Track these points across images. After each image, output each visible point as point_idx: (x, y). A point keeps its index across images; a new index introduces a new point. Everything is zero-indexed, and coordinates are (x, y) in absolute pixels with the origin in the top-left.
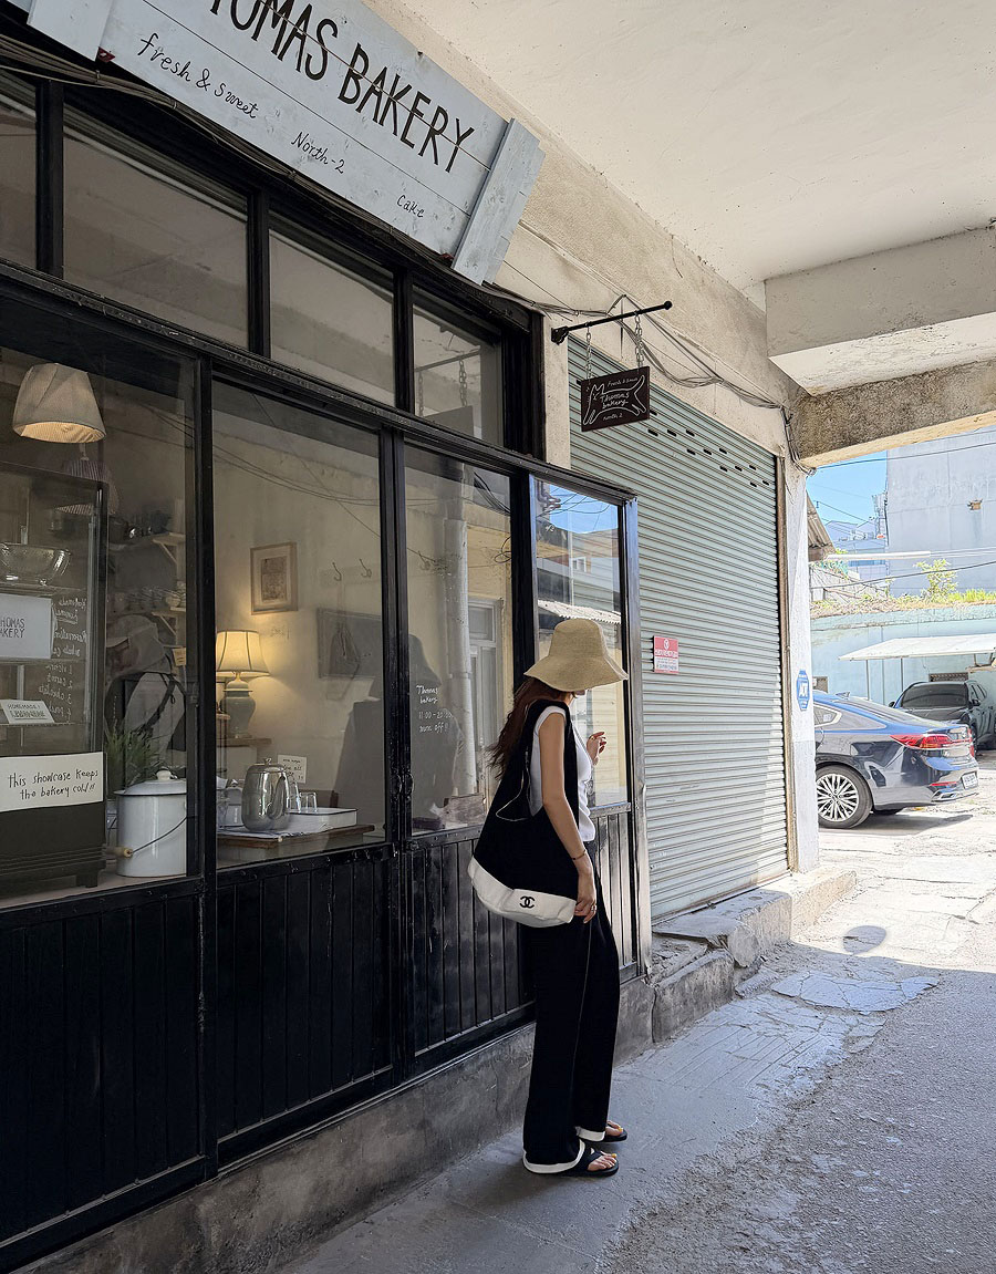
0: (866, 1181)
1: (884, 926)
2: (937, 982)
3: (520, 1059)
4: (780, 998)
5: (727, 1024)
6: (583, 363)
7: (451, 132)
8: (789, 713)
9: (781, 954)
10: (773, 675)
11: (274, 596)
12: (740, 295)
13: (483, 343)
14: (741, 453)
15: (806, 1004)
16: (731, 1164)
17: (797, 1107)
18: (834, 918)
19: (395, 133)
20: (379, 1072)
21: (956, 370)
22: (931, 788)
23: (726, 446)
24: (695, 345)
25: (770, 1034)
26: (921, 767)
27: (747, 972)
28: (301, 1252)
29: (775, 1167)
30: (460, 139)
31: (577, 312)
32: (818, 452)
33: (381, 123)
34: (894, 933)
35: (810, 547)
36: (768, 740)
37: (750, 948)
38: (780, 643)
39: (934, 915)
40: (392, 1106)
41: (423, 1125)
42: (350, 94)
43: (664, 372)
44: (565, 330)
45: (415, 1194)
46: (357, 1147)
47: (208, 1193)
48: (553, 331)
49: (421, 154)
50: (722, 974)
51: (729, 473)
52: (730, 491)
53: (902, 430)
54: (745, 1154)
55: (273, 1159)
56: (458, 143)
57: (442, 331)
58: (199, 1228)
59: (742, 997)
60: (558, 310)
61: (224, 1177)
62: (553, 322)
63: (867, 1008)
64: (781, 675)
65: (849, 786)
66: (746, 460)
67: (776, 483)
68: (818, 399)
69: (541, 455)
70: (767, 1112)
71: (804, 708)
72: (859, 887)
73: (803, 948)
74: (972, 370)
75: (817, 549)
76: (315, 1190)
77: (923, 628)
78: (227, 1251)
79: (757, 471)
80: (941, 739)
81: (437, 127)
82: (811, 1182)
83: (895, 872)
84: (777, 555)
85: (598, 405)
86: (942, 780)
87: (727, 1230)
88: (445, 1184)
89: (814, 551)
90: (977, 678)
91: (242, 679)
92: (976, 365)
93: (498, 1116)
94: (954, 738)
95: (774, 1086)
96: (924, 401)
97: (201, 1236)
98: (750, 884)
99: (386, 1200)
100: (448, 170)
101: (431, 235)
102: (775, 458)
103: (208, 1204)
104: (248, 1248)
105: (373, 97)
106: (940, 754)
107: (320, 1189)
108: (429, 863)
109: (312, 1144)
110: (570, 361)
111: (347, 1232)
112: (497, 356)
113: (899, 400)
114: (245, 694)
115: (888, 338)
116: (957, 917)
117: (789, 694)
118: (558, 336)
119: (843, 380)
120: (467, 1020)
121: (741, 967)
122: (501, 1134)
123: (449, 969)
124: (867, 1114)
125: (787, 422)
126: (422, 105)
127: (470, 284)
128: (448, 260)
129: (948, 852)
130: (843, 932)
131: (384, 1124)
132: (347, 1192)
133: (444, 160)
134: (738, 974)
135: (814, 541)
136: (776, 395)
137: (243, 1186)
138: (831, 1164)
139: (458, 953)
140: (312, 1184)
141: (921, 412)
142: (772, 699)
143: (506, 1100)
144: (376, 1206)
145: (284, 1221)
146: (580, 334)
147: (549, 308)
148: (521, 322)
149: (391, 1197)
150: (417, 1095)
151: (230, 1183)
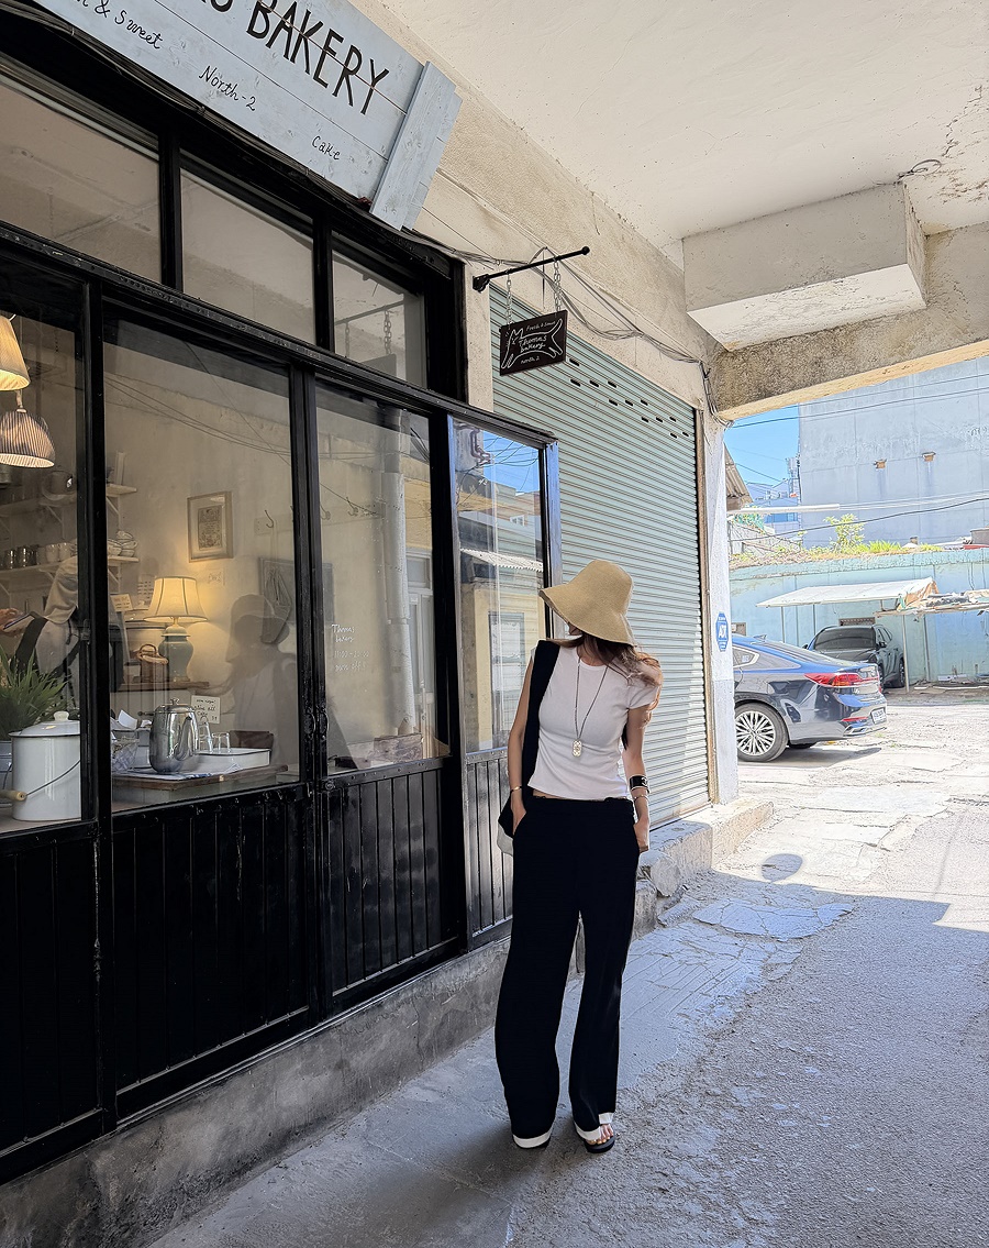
0: (786, 1114)
1: (800, 853)
2: (851, 909)
3: (442, 995)
4: (702, 926)
5: (650, 953)
6: (503, 311)
7: (365, 72)
8: (709, 654)
9: (703, 882)
10: (695, 617)
11: (211, 544)
12: (658, 253)
13: (406, 291)
14: (662, 406)
15: (726, 931)
16: (651, 1097)
17: (717, 1037)
18: (753, 847)
19: (307, 71)
20: (295, 1013)
21: (865, 324)
22: (843, 723)
23: (647, 398)
24: (616, 299)
25: (691, 962)
26: (833, 705)
27: (669, 901)
28: (210, 1202)
29: (694, 1100)
30: (375, 81)
31: (498, 261)
32: (735, 405)
33: (293, 60)
34: (809, 859)
35: (729, 497)
36: (689, 679)
37: (672, 878)
38: (700, 587)
39: (847, 843)
40: (307, 1047)
41: (340, 1065)
42: (259, 27)
43: (585, 323)
44: (487, 278)
45: (332, 1135)
46: (270, 1091)
47: (107, 1147)
48: (475, 280)
49: (335, 94)
50: (645, 904)
51: (650, 424)
52: (651, 441)
53: (814, 383)
54: (666, 1087)
55: (177, 1108)
56: (373, 85)
57: (365, 279)
58: (95, 1185)
59: (664, 926)
60: (480, 259)
61: (123, 1131)
62: (473, 270)
63: (785, 935)
64: (701, 617)
65: (766, 722)
66: (666, 412)
67: (695, 434)
68: (735, 355)
69: (464, 398)
70: (688, 1042)
71: (723, 649)
72: (776, 817)
73: (724, 876)
74: (882, 324)
75: (734, 500)
76: (224, 1138)
77: (833, 577)
78: (127, 1206)
79: (677, 422)
80: (851, 677)
81: (351, 67)
82: (732, 1116)
83: (811, 802)
84: (697, 503)
85: (516, 349)
86: (853, 716)
87: (646, 1170)
88: (363, 1123)
89: (732, 501)
90: (883, 622)
91: (180, 624)
92: (884, 319)
93: (420, 1052)
94: (863, 676)
95: (695, 1016)
96: (835, 354)
97: (99, 1193)
98: (673, 816)
99: (301, 1144)
100: (364, 112)
101: (348, 179)
102: (694, 411)
103: (106, 1160)
104: (151, 1202)
105: (283, 33)
106: (851, 692)
107: (231, 1135)
108: (347, 803)
109: (221, 1091)
110: (492, 310)
111: (260, 1177)
112: (420, 307)
113: (811, 355)
114: (183, 638)
115: (802, 292)
116: (870, 845)
117: (709, 635)
118: (480, 283)
119: (758, 335)
120: (387, 958)
121: (663, 897)
122: (423, 1070)
123: (368, 908)
124: (786, 1044)
125: (705, 376)
126: (334, 43)
127: (389, 228)
128: (365, 205)
129: (859, 783)
130: (761, 858)
131: (299, 1067)
132: (259, 1138)
133: (359, 101)
134: (661, 903)
135: (732, 492)
136: (695, 350)
137: (145, 1137)
138: (751, 1096)
139: (377, 892)
140: (221, 1131)
141: (832, 365)
142: (693, 640)
143: (428, 1035)
144: (291, 1149)
145: (190, 1173)
146: (499, 282)
147: (469, 256)
148: (443, 270)
149: (307, 1139)
150: (334, 1035)
151: (130, 1136)
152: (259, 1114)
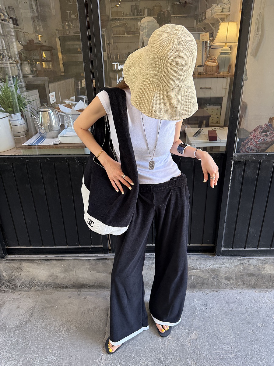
20: (95, 246)
28: (48, 290)
40: (92, 262)
46: (72, 270)
55: (28, 261)
61: (5, 260)
76: (51, 276)
78: (10, 280)
99: (91, 290)
104: (21, 282)
107: (53, 276)
109: (47, 263)
111: (68, 292)
114: (228, 54)
131: (88, 267)
132: (68, 281)
137: (15, 265)
140: (48, 274)
144: (86, 290)
149: (95, 290)
151: (8, 263)
152: (67, 275)
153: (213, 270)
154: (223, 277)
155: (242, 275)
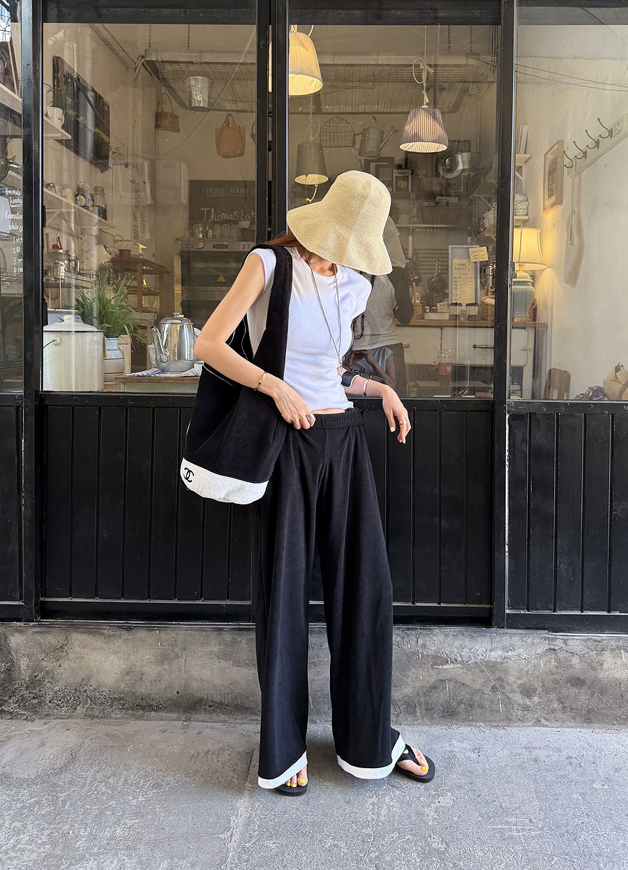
28: (112, 716)
40: (226, 636)
46: (178, 657)
47: (20, 631)
55: (85, 631)
58: (10, 653)
76: (128, 673)
78: (34, 682)
91: (526, 272)
97: (12, 660)
99: (215, 717)
107: (133, 674)
109: (125, 635)
131: (216, 649)
132: (165, 689)
137: (53, 639)
144: (201, 716)
145: (94, 683)
149: (222, 717)
152: (165, 670)
153: (492, 666)
154: (515, 687)
155: (556, 682)
